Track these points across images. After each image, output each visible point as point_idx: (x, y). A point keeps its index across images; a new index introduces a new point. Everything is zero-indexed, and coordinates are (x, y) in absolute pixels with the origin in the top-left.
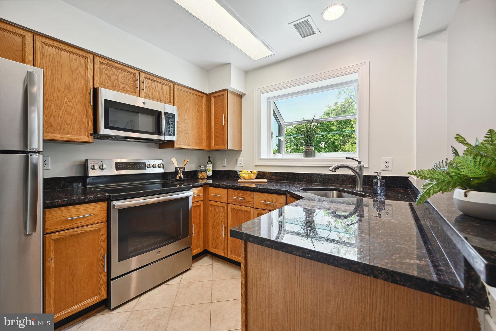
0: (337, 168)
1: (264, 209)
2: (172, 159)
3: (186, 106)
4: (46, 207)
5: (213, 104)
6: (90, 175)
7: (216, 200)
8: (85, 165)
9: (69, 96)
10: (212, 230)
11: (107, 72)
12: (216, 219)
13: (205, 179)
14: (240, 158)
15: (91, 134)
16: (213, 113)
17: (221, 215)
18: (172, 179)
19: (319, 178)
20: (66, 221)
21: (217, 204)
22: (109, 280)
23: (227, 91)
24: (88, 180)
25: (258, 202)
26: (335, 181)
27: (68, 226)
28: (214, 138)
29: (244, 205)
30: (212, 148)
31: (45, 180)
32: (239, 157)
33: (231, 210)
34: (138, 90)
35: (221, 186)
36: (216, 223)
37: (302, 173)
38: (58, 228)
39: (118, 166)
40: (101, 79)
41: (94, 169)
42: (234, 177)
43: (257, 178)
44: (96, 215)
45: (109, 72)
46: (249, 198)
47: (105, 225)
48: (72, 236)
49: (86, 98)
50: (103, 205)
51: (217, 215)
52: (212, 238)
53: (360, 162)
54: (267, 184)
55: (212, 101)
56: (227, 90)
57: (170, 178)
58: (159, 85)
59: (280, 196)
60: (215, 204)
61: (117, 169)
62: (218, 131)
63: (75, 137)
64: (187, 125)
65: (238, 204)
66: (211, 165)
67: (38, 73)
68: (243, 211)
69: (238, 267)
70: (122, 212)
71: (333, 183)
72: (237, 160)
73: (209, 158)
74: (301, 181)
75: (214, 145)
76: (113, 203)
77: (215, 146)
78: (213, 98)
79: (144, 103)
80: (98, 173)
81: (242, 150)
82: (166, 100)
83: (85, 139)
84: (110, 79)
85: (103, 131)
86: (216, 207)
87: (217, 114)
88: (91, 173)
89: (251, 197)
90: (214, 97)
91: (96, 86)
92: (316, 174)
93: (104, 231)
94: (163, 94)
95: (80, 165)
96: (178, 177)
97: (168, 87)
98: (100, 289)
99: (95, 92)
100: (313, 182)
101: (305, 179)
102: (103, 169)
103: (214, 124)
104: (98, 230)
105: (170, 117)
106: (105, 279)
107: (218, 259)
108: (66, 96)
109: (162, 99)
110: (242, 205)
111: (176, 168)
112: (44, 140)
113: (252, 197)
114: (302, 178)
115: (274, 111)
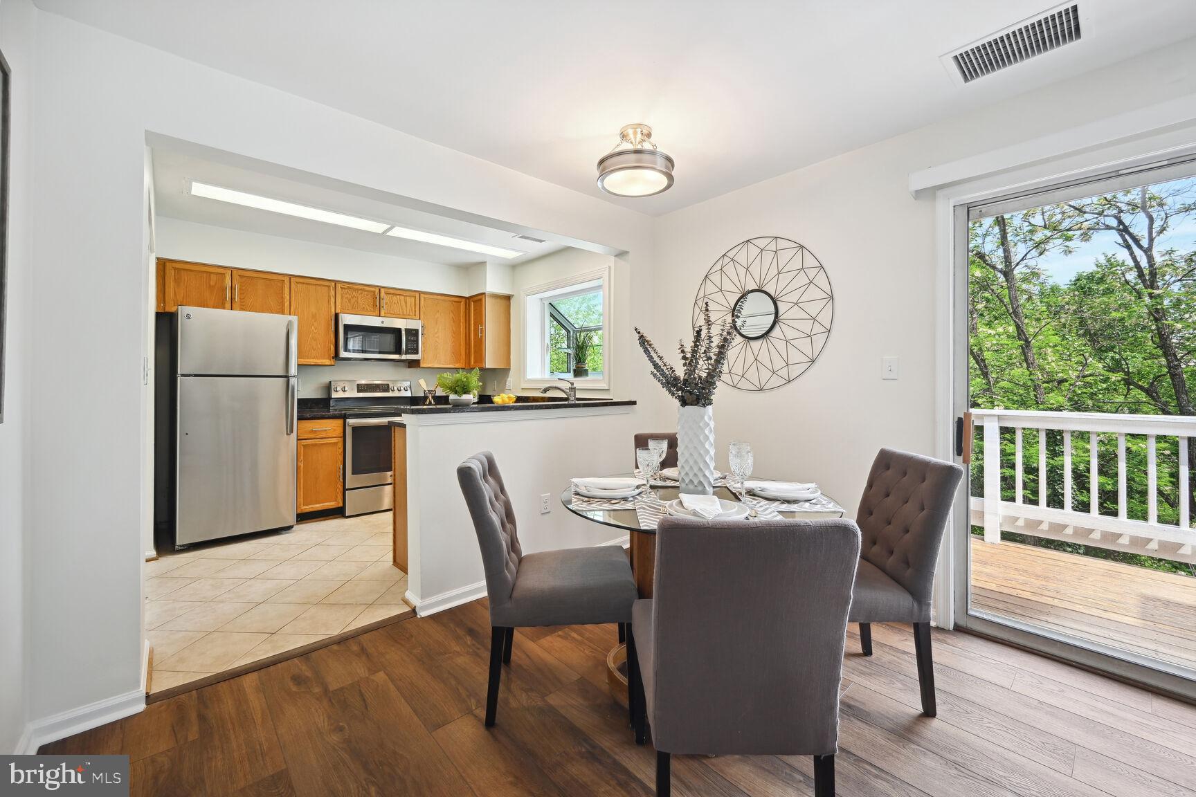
0: (545, 390)
3: (436, 317)
4: (299, 419)
6: (333, 397)
8: (328, 388)
9: (315, 324)
11: (348, 295)
14: (509, 379)
15: (333, 358)
20: (312, 432)
22: (345, 490)
24: (332, 403)
27: (313, 436)
31: (298, 399)
32: (508, 377)
34: (377, 308)
38: (306, 436)
39: (361, 388)
40: (342, 303)
41: (337, 391)
43: (516, 402)
44: (335, 430)
45: (350, 295)
47: (341, 440)
48: (316, 444)
49: (329, 325)
50: (340, 422)
53: (572, 384)
58: (402, 298)
61: (359, 391)
63: (319, 361)
64: (437, 340)
67: (294, 319)
70: (355, 429)
76: (348, 420)
79: (382, 322)
80: (340, 395)
81: (510, 369)
82: (411, 314)
83: (327, 362)
84: (350, 302)
85: (343, 354)
88: (334, 395)
91: (337, 311)
93: (340, 445)
94: (406, 306)
95: (326, 387)
97: (413, 299)
98: (337, 497)
99: (337, 316)
102: (344, 391)
104: (335, 444)
105: (412, 333)
106: (341, 489)
108: (313, 325)
109: (405, 313)
111: (425, 391)
112: (298, 365)
115: (552, 315)
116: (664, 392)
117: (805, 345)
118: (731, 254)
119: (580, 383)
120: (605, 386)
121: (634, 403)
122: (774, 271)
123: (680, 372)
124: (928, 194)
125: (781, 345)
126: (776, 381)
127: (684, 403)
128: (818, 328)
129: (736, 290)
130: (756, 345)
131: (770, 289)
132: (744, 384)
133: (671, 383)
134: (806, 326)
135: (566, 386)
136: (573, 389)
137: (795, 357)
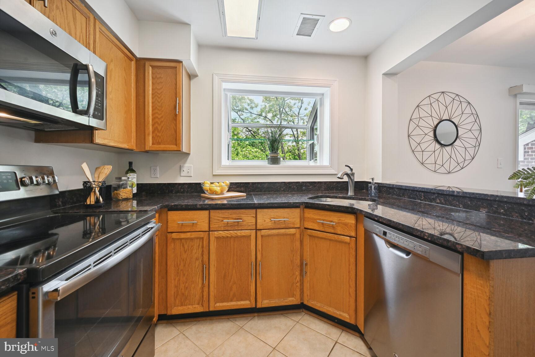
1: (277, 228)
2: (82, 166)
5: (151, 78)
7: (185, 230)
10: (175, 279)
12: (183, 260)
13: (129, 199)
16: (150, 92)
17: (194, 251)
18: (63, 206)
19: (297, 186)
21: (188, 235)
23: (181, 64)
25: (264, 221)
26: (312, 188)
28: (153, 132)
29: (240, 229)
30: (147, 148)
33: (215, 240)
35: (198, 206)
36: (184, 266)
37: (279, 182)
42: (176, 192)
46: (249, 218)
51: (185, 252)
52: (174, 293)
54: (245, 197)
55: (149, 73)
56: (181, 62)
57: (60, 203)
59: (294, 210)
60: (183, 236)
62: (162, 122)
65: (229, 229)
66: (136, 177)
68: (237, 237)
69: (222, 318)
71: (310, 191)
72: (180, 168)
73: (130, 164)
74: (278, 191)
75: (153, 144)
77: (153, 146)
78: (150, 68)
86: (183, 241)
87: (159, 94)
89: (252, 215)
90: (153, 67)
92: (293, 182)
96: (91, 200)
100: (290, 191)
101: (282, 188)
103: (153, 110)
107: (183, 320)
110: (237, 229)
113: (253, 217)
114: (279, 187)
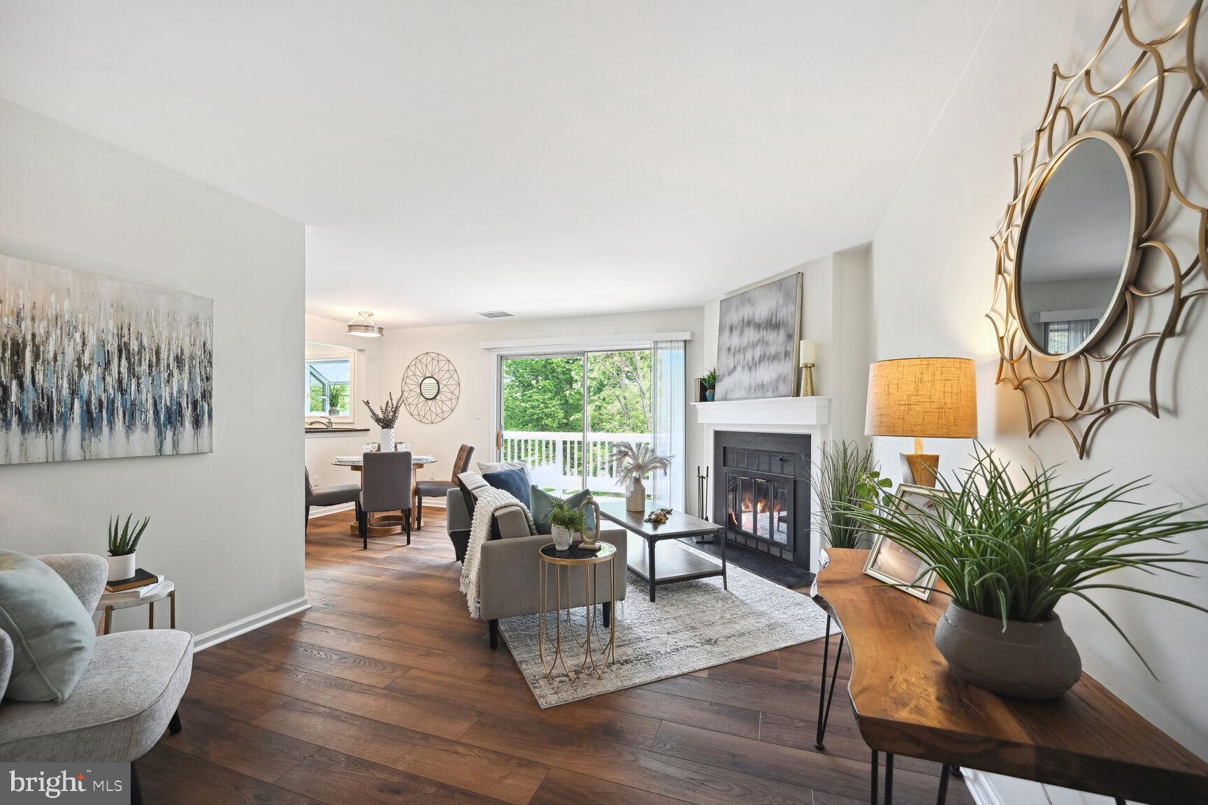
53: (328, 419)
115: (311, 373)
116: (376, 424)
117: (448, 403)
118: (420, 358)
119: (334, 419)
120: (351, 421)
121: (369, 430)
122: (437, 370)
123: (381, 416)
124: (489, 350)
125: (440, 403)
126: (438, 419)
127: (383, 428)
128: (454, 397)
129: (421, 375)
130: (430, 402)
131: (436, 377)
132: (424, 420)
133: (378, 420)
134: (449, 395)
135: (325, 421)
136: (330, 423)
137: (445, 408)
